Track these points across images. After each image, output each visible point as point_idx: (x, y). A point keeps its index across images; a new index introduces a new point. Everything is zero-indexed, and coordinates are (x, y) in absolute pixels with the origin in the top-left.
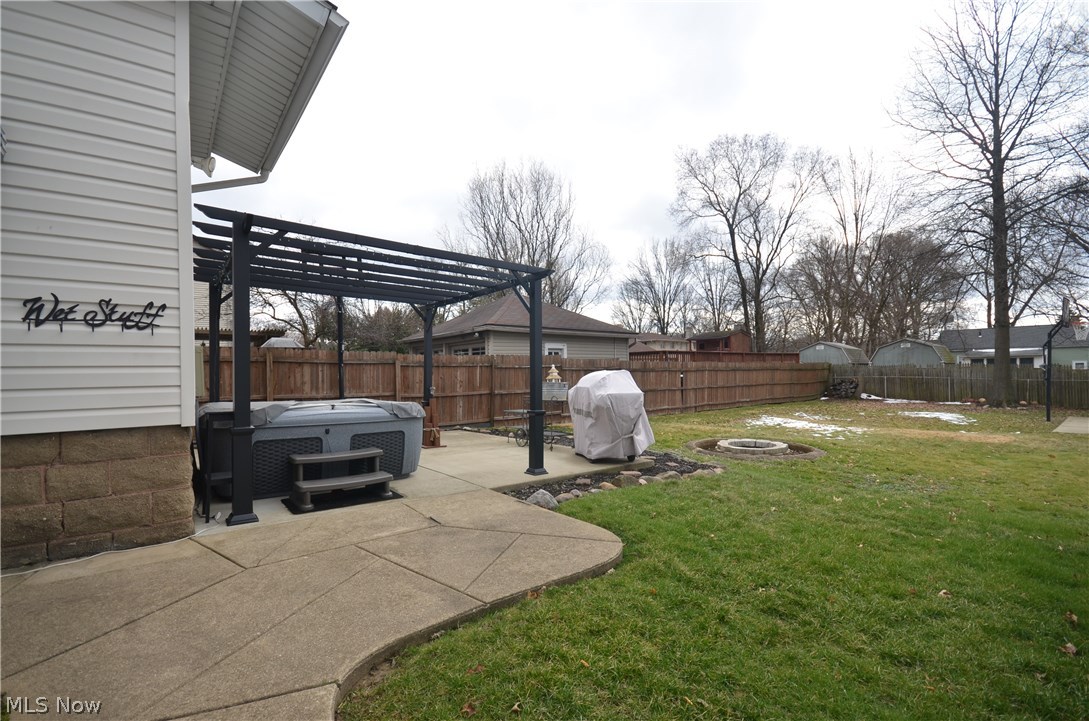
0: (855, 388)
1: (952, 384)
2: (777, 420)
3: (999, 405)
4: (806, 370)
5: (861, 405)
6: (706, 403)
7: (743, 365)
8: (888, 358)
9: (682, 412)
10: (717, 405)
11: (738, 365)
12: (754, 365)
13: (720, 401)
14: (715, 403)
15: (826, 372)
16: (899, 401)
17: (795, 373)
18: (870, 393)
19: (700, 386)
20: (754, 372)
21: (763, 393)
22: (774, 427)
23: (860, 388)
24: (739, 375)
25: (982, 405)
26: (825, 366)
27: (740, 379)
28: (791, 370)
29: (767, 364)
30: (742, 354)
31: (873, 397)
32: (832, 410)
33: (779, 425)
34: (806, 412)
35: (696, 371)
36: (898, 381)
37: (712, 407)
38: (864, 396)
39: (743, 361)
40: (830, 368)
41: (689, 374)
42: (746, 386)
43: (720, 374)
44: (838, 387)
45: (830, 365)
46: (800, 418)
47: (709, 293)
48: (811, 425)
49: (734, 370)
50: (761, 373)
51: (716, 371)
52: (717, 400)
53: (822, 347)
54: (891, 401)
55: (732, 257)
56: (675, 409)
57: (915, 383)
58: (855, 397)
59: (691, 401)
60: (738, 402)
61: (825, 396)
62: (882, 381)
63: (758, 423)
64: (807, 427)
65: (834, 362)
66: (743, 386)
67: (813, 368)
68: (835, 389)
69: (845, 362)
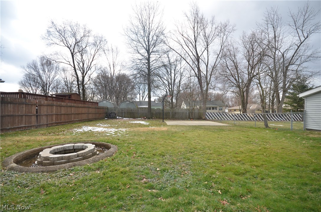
0: (115, 115)
1: (139, 113)
2: (90, 128)
3: (149, 119)
4: (100, 109)
5: (117, 120)
6: (54, 122)
7: (75, 105)
8: (123, 106)
9: (36, 128)
10: (61, 123)
11: (72, 105)
12: (80, 105)
13: (62, 121)
14: (60, 122)
15: (107, 110)
16: (127, 119)
17: (97, 109)
18: (119, 116)
19: (50, 114)
20: (81, 109)
21: (84, 117)
22: (88, 132)
23: (117, 115)
24: (73, 109)
25: (146, 119)
26: (106, 108)
27: (73, 110)
28: (95, 108)
29: (87, 106)
30: (75, 100)
31: (120, 118)
32: (110, 122)
33: (90, 130)
34: (101, 123)
35: (48, 105)
36: (126, 112)
37: (57, 124)
38: (118, 117)
39: (75, 103)
40: (108, 108)
41: (42, 107)
42: (77, 114)
43: (62, 108)
44: (110, 115)
45: (108, 107)
46: (99, 126)
47: (66, 83)
48: (105, 129)
49: (71, 107)
50: (84, 109)
51: (61, 106)
52: (61, 120)
53: (105, 102)
54: (125, 119)
55: (73, 66)
56: (31, 126)
57: (130, 113)
58: (115, 118)
59: (44, 120)
60: (73, 121)
61: (106, 118)
62: (122, 112)
63: (80, 130)
64: (103, 131)
65: (109, 107)
66: (75, 114)
67: (103, 108)
68: (109, 115)
69: (112, 107)
